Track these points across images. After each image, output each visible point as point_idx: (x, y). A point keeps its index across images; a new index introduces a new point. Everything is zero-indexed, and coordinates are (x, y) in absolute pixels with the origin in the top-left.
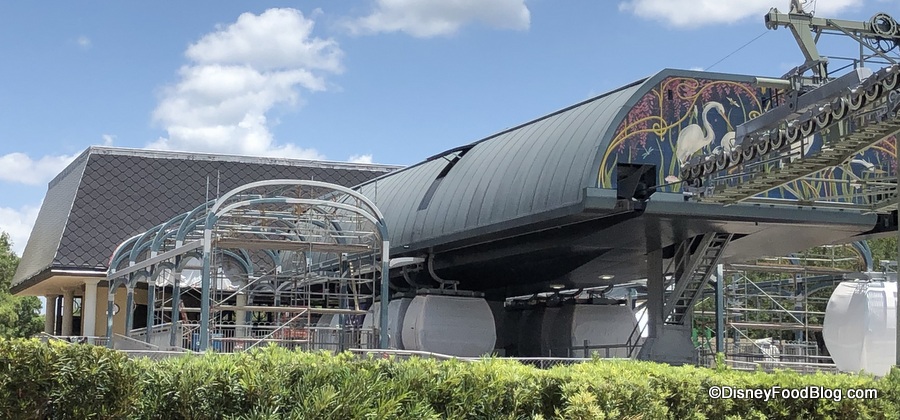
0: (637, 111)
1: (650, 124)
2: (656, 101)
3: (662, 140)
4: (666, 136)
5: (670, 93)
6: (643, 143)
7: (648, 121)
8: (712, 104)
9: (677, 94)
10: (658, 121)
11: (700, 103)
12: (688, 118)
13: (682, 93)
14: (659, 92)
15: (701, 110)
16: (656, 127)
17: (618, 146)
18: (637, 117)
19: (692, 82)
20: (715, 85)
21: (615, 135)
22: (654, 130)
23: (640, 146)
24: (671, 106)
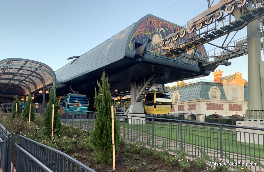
0: (141, 26)
1: (145, 31)
2: (147, 24)
3: (148, 37)
4: (149, 36)
5: (150, 23)
7: (144, 30)
8: (161, 29)
9: (152, 23)
10: (147, 31)
11: (159, 28)
12: (155, 32)
13: (154, 23)
14: (147, 21)
15: (159, 30)
17: (135, 36)
18: (141, 28)
19: (157, 20)
20: (163, 23)
21: (134, 33)
22: (146, 33)
23: (142, 38)
24: (151, 28)
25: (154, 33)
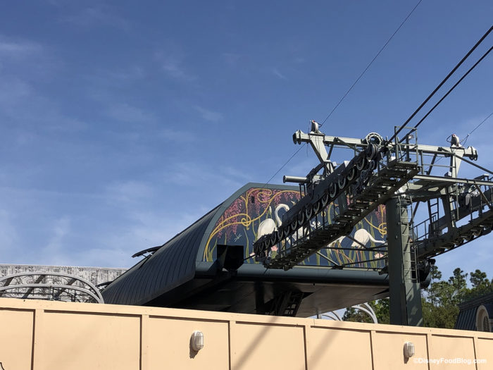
0: (231, 210)
1: (239, 219)
2: (244, 203)
3: (248, 229)
4: (250, 226)
5: (253, 199)
6: (235, 231)
7: (238, 216)
8: (281, 206)
9: (257, 199)
10: (245, 217)
11: (274, 205)
12: (265, 215)
13: (261, 198)
14: (245, 197)
15: (274, 210)
16: (244, 221)
17: (218, 233)
18: (230, 214)
19: (268, 191)
20: (283, 193)
21: (216, 227)
22: (242, 223)
23: (232, 233)
24: (254, 209)
25: (263, 219)
